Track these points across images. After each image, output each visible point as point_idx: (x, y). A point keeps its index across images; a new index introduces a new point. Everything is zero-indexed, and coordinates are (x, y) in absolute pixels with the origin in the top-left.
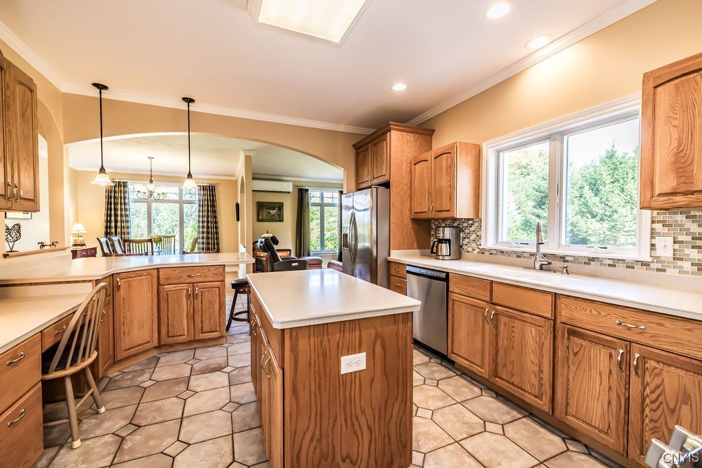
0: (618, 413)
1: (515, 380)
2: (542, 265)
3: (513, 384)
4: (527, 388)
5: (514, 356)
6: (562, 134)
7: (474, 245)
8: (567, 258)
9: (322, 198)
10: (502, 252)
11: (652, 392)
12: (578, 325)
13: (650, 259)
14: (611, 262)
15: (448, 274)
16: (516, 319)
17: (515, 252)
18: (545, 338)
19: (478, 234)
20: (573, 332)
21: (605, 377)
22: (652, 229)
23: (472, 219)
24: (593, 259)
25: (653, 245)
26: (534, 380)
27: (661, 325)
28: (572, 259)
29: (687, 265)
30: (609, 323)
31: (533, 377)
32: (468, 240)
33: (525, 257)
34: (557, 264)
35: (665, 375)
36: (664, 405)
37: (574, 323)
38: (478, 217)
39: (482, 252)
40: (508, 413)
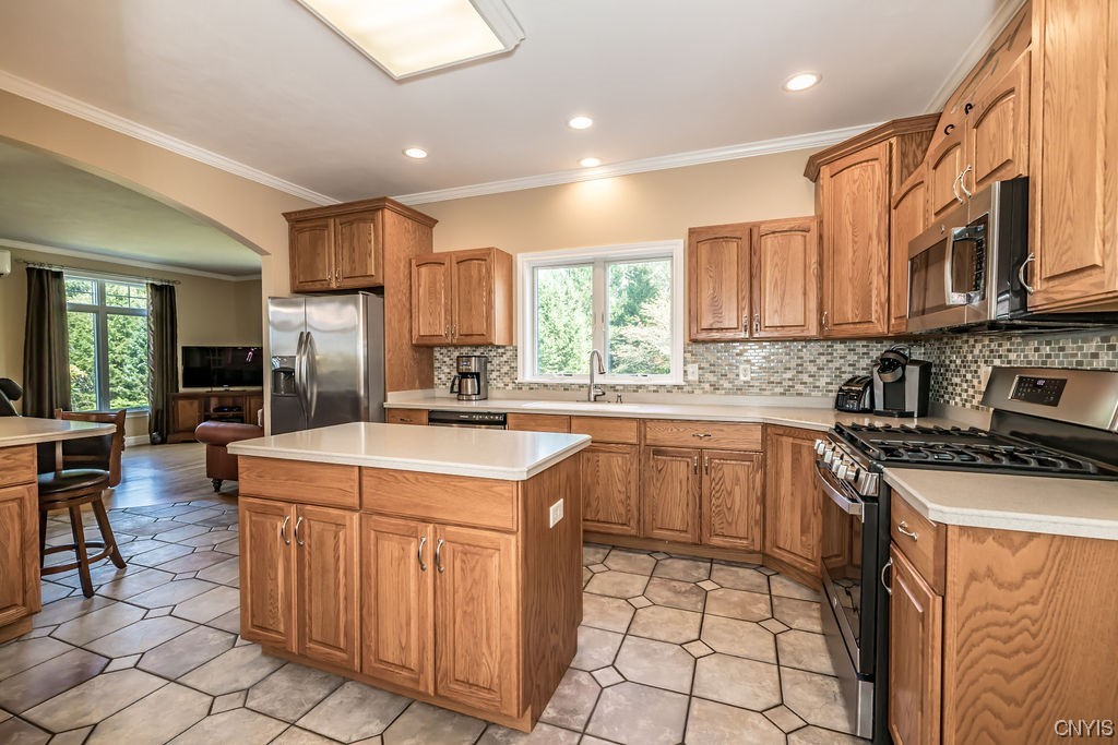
0: (694, 511)
1: (601, 516)
2: (596, 396)
3: (598, 521)
4: (614, 519)
5: (599, 491)
6: (606, 262)
7: (507, 380)
8: (617, 388)
9: (102, 294)
10: (546, 386)
11: (717, 484)
12: (662, 444)
13: (683, 383)
14: (655, 388)
15: (505, 414)
16: (599, 451)
17: (562, 385)
18: (631, 464)
19: (513, 365)
20: (657, 452)
21: (684, 483)
22: (685, 358)
23: (504, 347)
24: (640, 387)
25: (685, 371)
26: (622, 509)
27: (721, 430)
28: (622, 388)
29: (707, 386)
30: (686, 438)
31: (620, 506)
32: (498, 373)
33: (573, 390)
34: (610, 394)
35: (725, 469)
36: (725, 492)
37: (657, 443)
38: (511, 344)
39: (520, 387)
40: (598, 553)
